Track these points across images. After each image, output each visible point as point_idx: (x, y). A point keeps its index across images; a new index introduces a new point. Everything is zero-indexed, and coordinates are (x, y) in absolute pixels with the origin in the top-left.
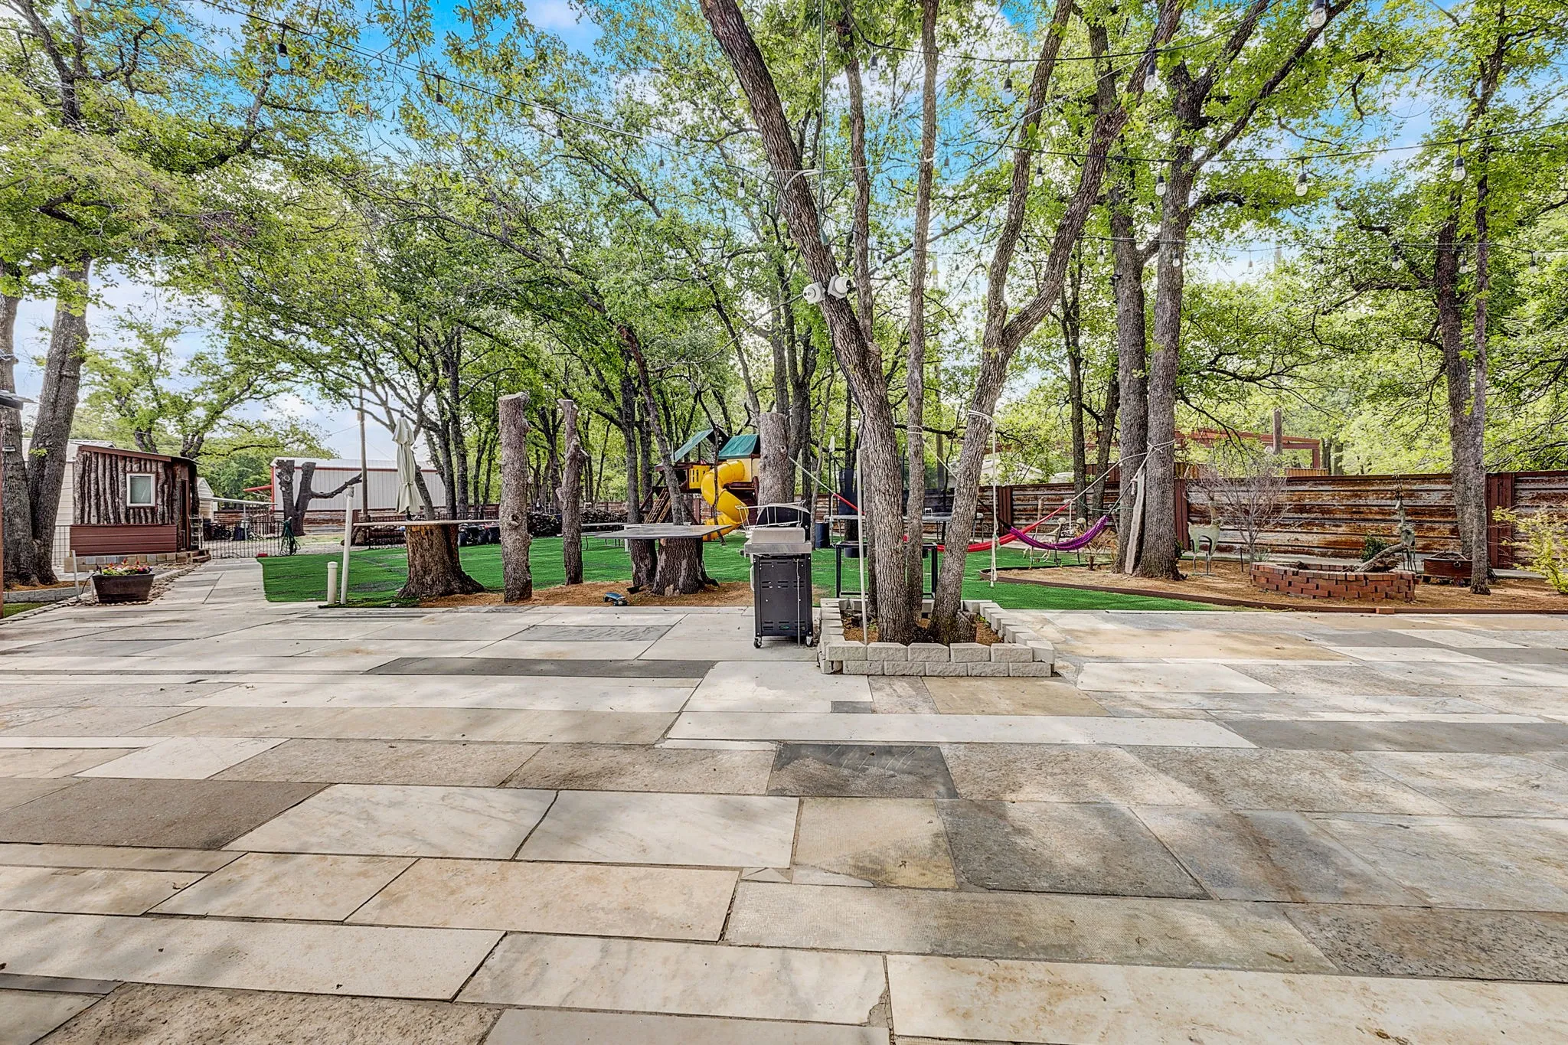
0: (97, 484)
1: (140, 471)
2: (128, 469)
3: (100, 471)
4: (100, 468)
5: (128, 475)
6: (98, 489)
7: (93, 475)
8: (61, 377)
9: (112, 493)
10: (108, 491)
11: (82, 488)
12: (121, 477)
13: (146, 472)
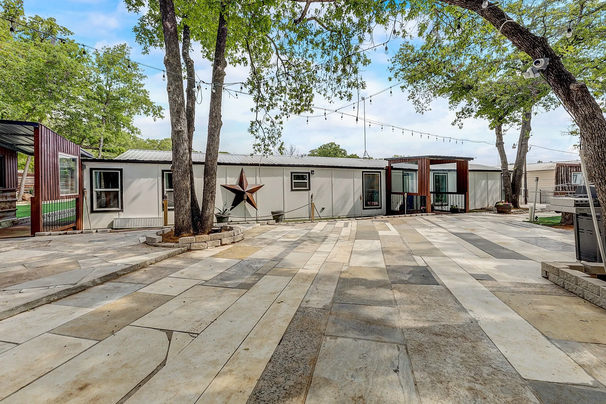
0: (562, 176)
1: (576, 171)
2: (572, 171)
3: (563, 172)
4: (563, 171)
5: (572, 173)
6: (562, 179)
7: (560, 174)
8: (522, 144)
9: (567, 180)
10: (565, 179)
11: (557, 179)
12: (570, 174)
13: (578, 171)
